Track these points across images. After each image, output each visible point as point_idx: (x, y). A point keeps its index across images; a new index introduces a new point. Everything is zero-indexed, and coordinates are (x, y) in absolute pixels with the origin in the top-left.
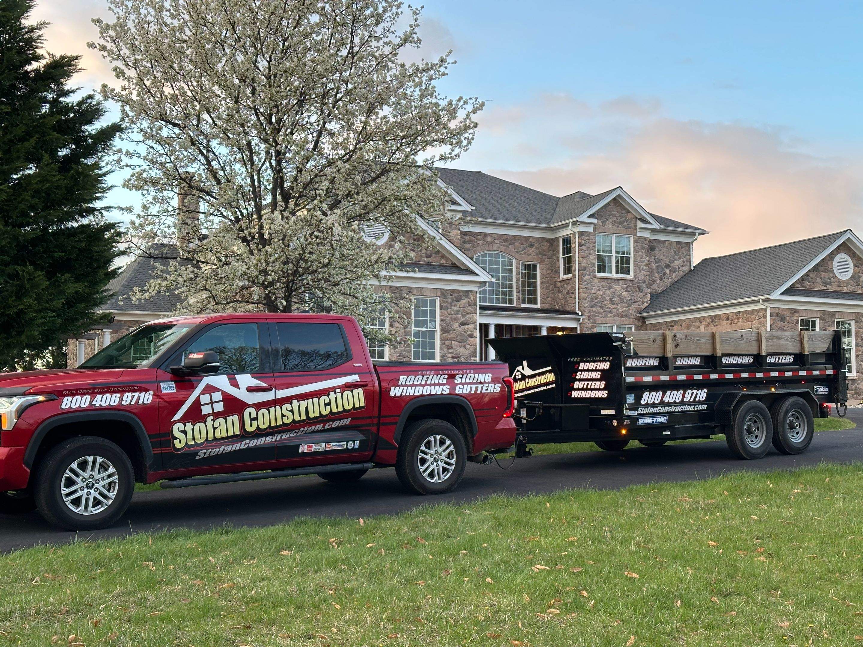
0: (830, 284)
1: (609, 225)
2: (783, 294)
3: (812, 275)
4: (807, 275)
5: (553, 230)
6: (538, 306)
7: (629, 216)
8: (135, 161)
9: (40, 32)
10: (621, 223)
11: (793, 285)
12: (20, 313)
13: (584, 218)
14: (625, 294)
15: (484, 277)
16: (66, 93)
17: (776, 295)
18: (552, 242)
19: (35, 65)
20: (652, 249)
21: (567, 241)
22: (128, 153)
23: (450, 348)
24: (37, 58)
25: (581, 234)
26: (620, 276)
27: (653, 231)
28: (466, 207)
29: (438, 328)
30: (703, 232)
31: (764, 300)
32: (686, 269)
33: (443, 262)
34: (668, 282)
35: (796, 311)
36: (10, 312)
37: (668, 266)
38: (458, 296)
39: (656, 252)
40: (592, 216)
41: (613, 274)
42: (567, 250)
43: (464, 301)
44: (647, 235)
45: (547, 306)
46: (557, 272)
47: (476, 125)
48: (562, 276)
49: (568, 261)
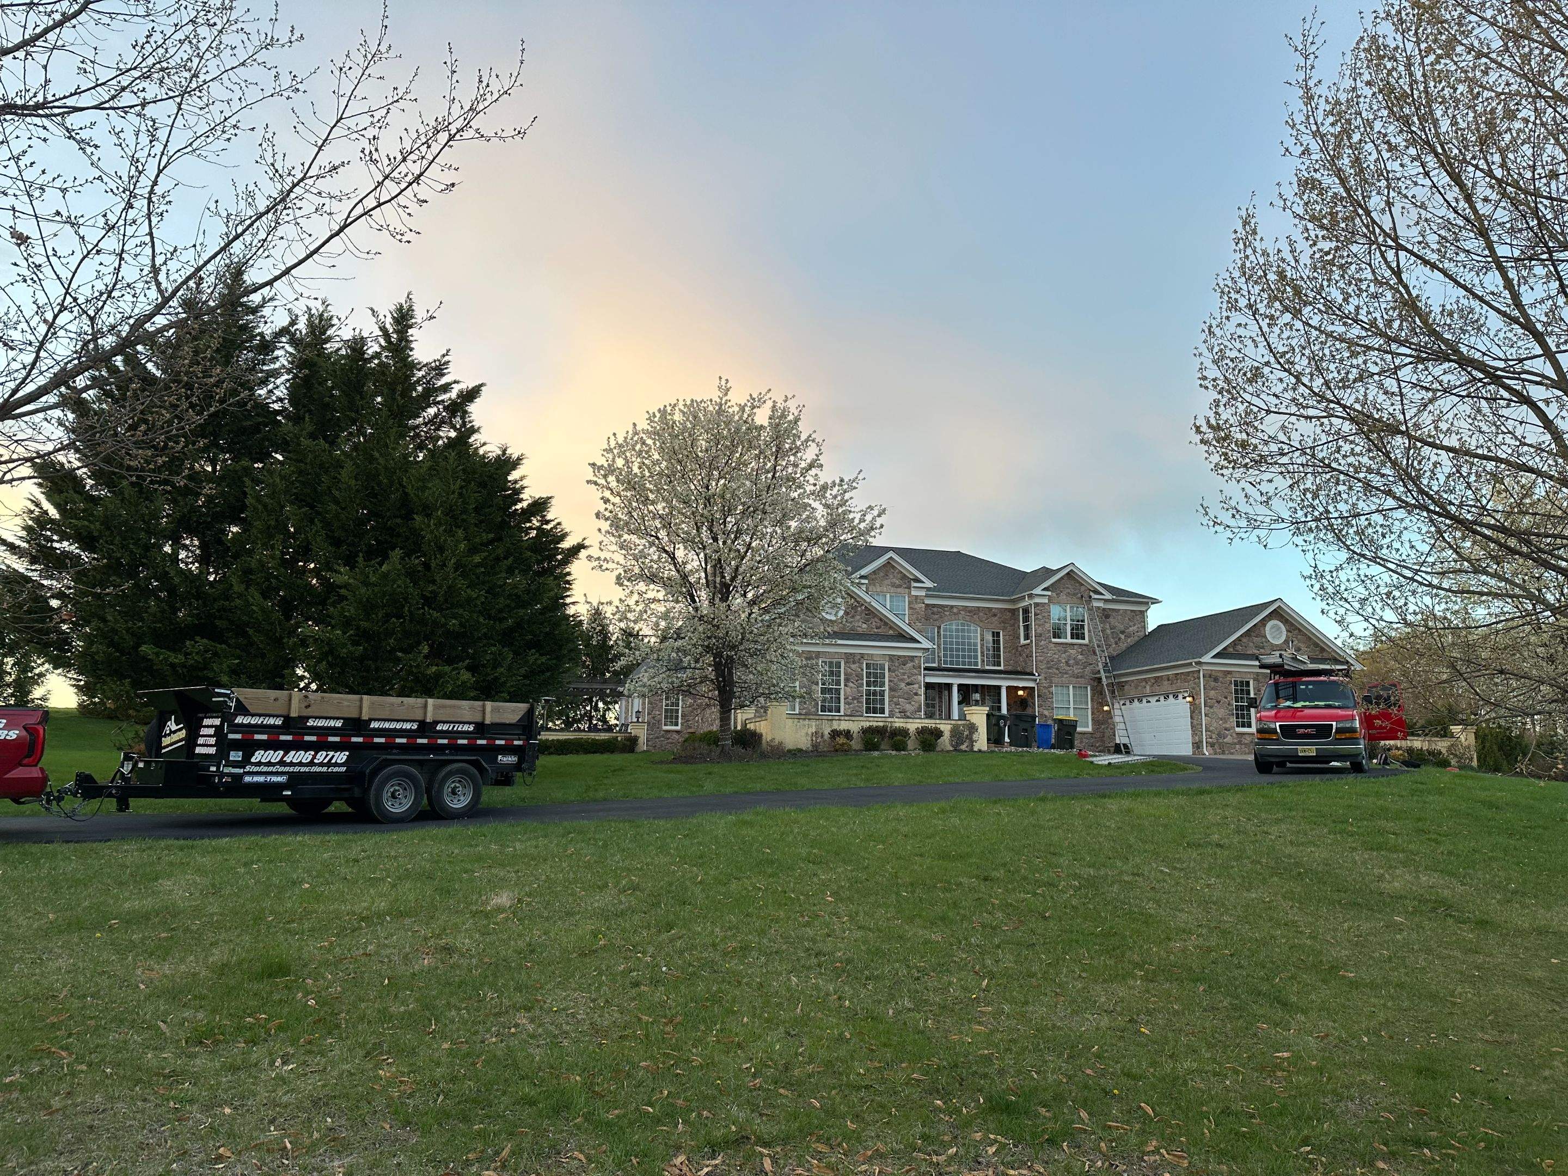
0: (1263, 648)
1: (1063, 597)
2: (1214, 657)
3: (1244, 640)
4: (1239, 639)
5: (1014, 601)
6: (1002, 668)
7: (1083, 588)
8: (610, 566)
9: (521, 483)
10: (1075, 595)
11: (1225, 649)
12: (496, 679)
13: (1038, 591)
14: (1080, 657)
15: (926, 644)
16: (548, 522)
17: (1207, 658)
18: (1014, 612)
19: (519, 506)
20: (1107, 617)
21: (1026, 611)
22: (605, 559)
23: (897, 704)
24: (521, 500)
25: (1037, 605)
26: (1075, 641)
27: (1106, 601)
28: (929, 584)
29: (886, 688)
30: (1155, 601)
31: (1197, 663)
32: (1141, 634)
33: (891, 632)
34: (1123, 646)
35: (1229, 672)
36: (489, 678)
37: (1122, 632)
38: (904, 660)
39: (1111, 619)
40: (1044, 589)
41: (1069, 640)
42: (1026, 619)
43: (910, 665)
44: (1101, 604)
45: (1010, 668)
46: (1019, 638)
47: (882, 526)
48: (1023, 642)
49: (1027, 628)
